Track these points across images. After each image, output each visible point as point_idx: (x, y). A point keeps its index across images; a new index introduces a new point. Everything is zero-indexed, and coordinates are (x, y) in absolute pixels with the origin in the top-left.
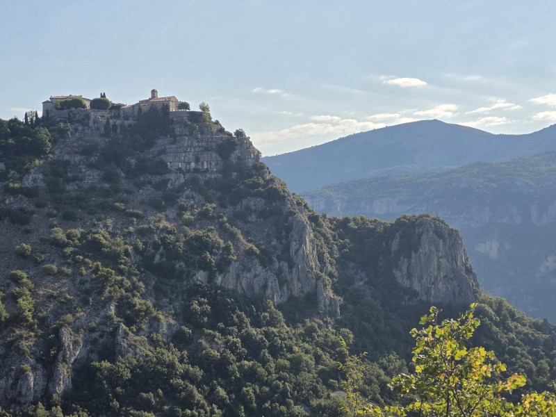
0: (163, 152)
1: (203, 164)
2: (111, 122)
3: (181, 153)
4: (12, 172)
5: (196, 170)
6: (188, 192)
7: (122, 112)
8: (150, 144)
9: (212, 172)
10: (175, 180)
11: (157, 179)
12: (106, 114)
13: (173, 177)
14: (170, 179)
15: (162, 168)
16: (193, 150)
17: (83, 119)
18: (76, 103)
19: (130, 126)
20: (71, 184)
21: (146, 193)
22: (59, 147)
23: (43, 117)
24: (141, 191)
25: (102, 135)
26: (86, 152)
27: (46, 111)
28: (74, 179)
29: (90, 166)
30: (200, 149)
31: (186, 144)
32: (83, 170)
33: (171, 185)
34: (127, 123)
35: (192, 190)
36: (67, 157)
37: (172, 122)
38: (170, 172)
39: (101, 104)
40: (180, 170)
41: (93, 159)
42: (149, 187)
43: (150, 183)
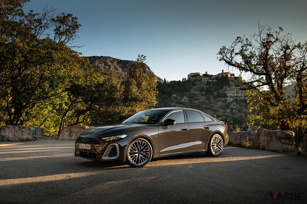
0: (226, 90)
1: (239, 94)
2: (209, 81)
3: (232, 91)
4: (178, 97)
5: (237, 96)
6: (234, 104)
7: (212, 78)
8: (221, 88)
9: (242, 97)
10: (229, 100)
11: (223, 99)
12: (207, 78)
13: (229, 99)
14: (228, 99)
15: (225, 96)
16: (236, 89)
17: (200, 80)
18: (197, 75)
19: (215, 82)
20: (196, 101)
21: (219, 104)
22: (193, 89)
23: (188, 80)
24: (218, 103)
25: (206, 85)
26: (201, 91)
27: (189, 78)
28: (197, 99)
29: (202, 95)
30: (238, 89)
31: (233, 88)
32: (200, 96)
33: (228, 101)
34: (214, 81)
35: (235, 103)
36: (195, 92)
37: (229, 80)
38: (228, 97)
39: (206, 75)
40: (231, 96)
41: (203, 93)
42: (221, 102)
43: (221, 100)
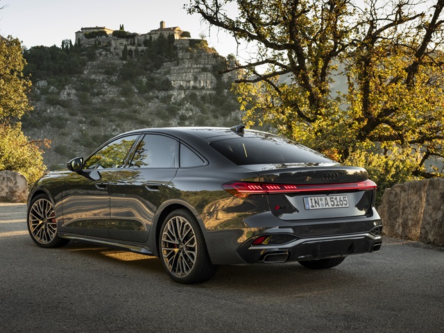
0: (168, 72)
1: (200, 82)
2: (128, 48)
3: (183, 73)
4: (52, 88)
5: (194, 88)
6: (187, 105)
7: (136, 40)
8: (158, 66)
9: (208, 89)
10: (177, 95)
11: (162, 94)
12: (124, 42)
13: (175, 93)
14: (173, 95)
15: (167, 86)
16: (192, 71)
17: (106, 46)
18: (99, 32)
19: (142, 51)
20: (96, 97)
21: (153, 106)
22: (88, 68)
23: (76, 44)
24: (150, 104)
25: (121, 59)
26: (109, 73)
27: (78, 40)
28: (98, 94)
29: (111, 83)
30: (198, 70)
31: (187, 66)
32: (106, 87)
33: (174, 99)
34: (140, 48)
35: (191, 103)
36: (93, 77)
37: (175, 48)
38: (173, 88)
39: (120, 34)
40: (181, 88)
41: (114, 78)
42: (157, 101)
43: (157, 97)
